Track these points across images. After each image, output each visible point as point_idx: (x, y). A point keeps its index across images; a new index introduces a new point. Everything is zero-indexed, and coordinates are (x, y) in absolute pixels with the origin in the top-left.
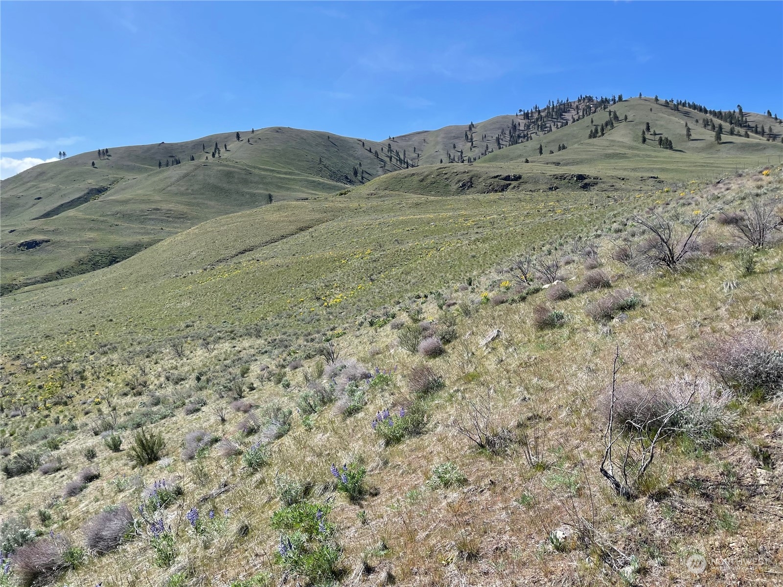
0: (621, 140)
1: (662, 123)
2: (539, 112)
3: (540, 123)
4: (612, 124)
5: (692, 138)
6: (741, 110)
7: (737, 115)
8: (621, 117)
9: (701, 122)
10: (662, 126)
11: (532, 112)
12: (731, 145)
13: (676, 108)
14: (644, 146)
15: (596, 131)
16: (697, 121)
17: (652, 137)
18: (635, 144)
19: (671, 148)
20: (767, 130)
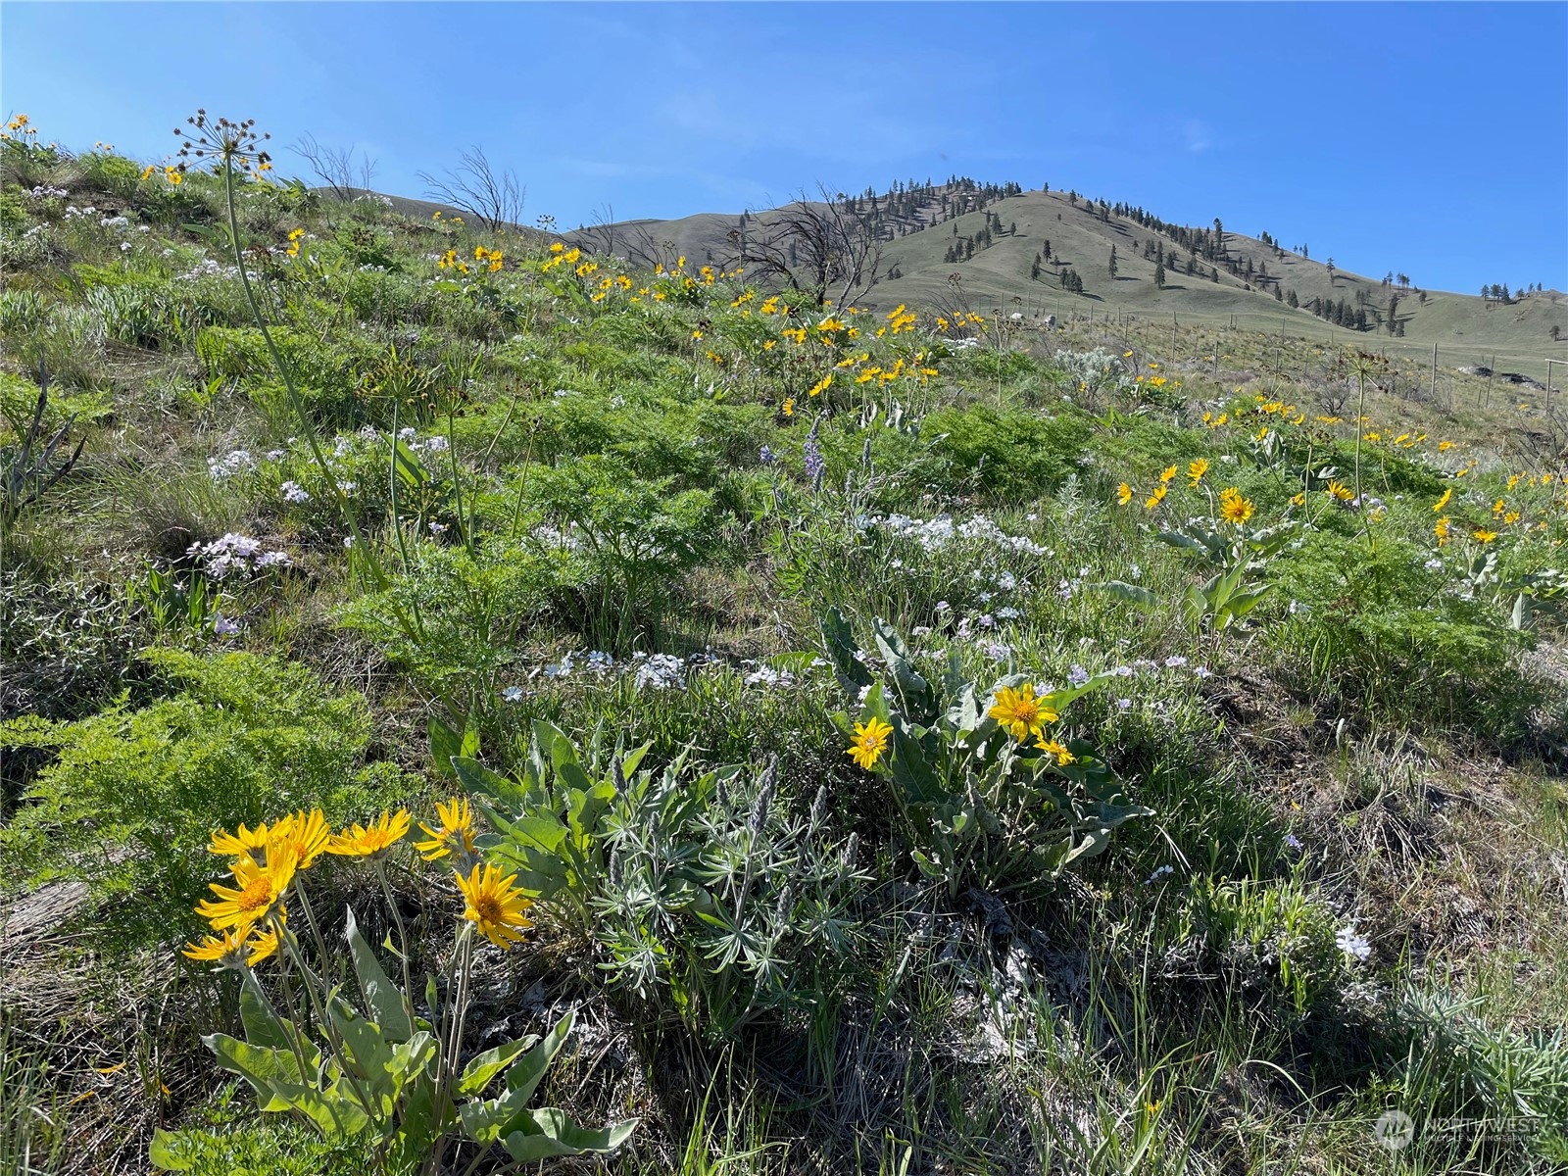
0: (995, 269)
1: (1074, 243)
2: (875, 201)
3: (873, 223)
4: (988, 237)
5: (1117, 275)
6: (1219, 229)
7: (1212, 237)
8: (1007, 228)
9: (1143, 246)
10: (1072, 248)
11: (861, 200)
12: (1180, 292)
13: (1104, 217)
14: (1036, 284)
15: (959, 247)
16: (1136, 245)
17: (1052, 268)
18: (1019, 279)
19: (1080, 291)
20: (1256, 268)
